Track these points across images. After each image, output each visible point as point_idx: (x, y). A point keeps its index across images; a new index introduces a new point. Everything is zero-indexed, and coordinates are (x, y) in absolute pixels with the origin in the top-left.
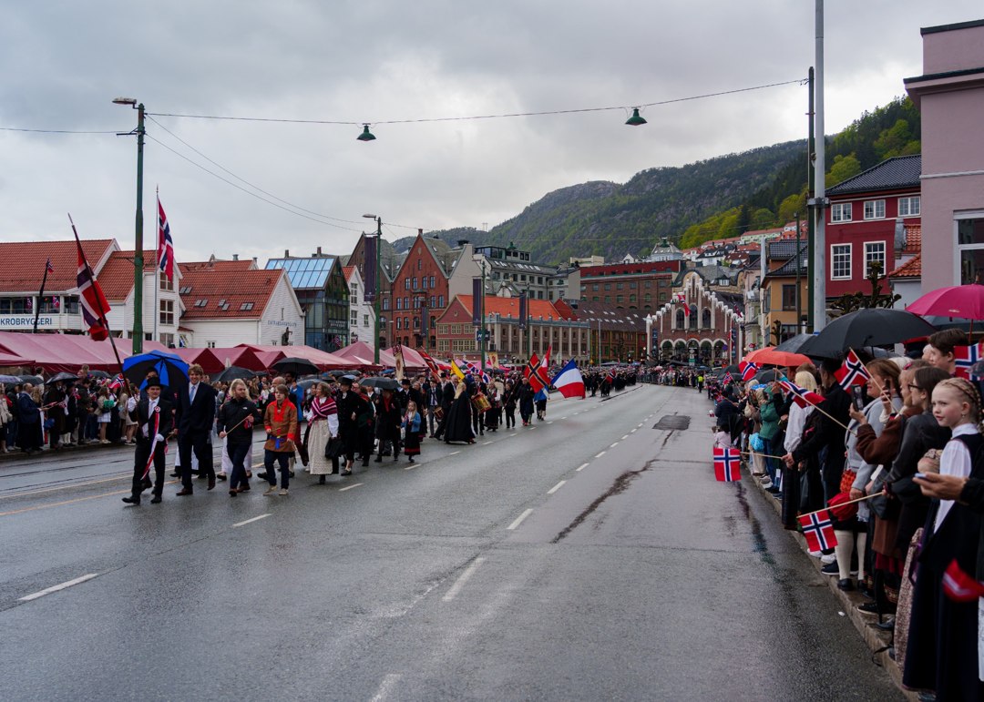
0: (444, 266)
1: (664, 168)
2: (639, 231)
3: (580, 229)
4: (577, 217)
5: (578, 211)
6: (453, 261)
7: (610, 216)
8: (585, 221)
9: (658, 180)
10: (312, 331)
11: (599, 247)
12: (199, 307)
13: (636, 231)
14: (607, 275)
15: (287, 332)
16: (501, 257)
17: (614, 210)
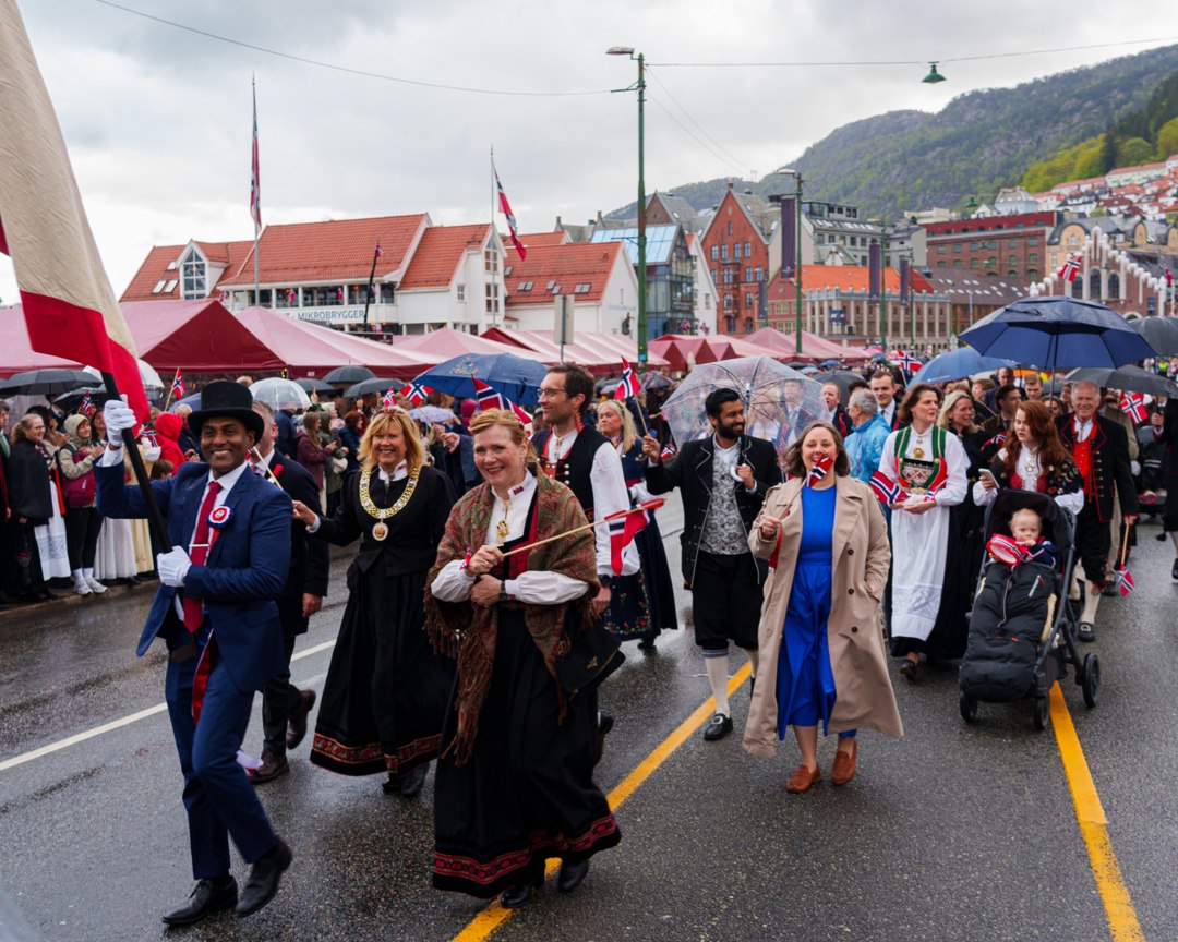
0: (762, 229)
1: (990, 90)
2: (958, 173)
3: (880, 174)
4: (875, 158)
5: (876, 150)
6: (772, 222)
7: (920, 155)
8: (886, 163)
9: (983, 106)
10: (654, 315)
11: (904, 196)
12: (524, 290)
13: (954, 173)
14: (956, 232)
15: (628, 318)
16: (821, 215)
17: (924, 148)
